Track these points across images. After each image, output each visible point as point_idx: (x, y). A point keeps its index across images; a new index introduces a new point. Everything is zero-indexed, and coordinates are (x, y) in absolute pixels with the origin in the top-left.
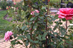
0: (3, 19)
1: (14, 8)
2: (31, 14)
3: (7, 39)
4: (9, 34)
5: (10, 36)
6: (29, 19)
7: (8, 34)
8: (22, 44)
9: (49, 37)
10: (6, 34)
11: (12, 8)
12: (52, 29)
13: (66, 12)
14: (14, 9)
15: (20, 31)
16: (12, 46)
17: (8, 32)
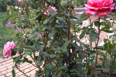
0: (3, 27)
1: (19, 8)
2: (45, 13)
3: (7, 54)
4: (10, 45)
5: (11, 49)
6: (41, 22)
7: (8, 46)
8: (31, 62)
9: (73, 50)
10: (5, 46)
11: (16, 7)
12: (78, 37)
13: (98, 4)
14: (18, 10)
15: (28, 43)
16: (16, 66)
17: (8, 43)
